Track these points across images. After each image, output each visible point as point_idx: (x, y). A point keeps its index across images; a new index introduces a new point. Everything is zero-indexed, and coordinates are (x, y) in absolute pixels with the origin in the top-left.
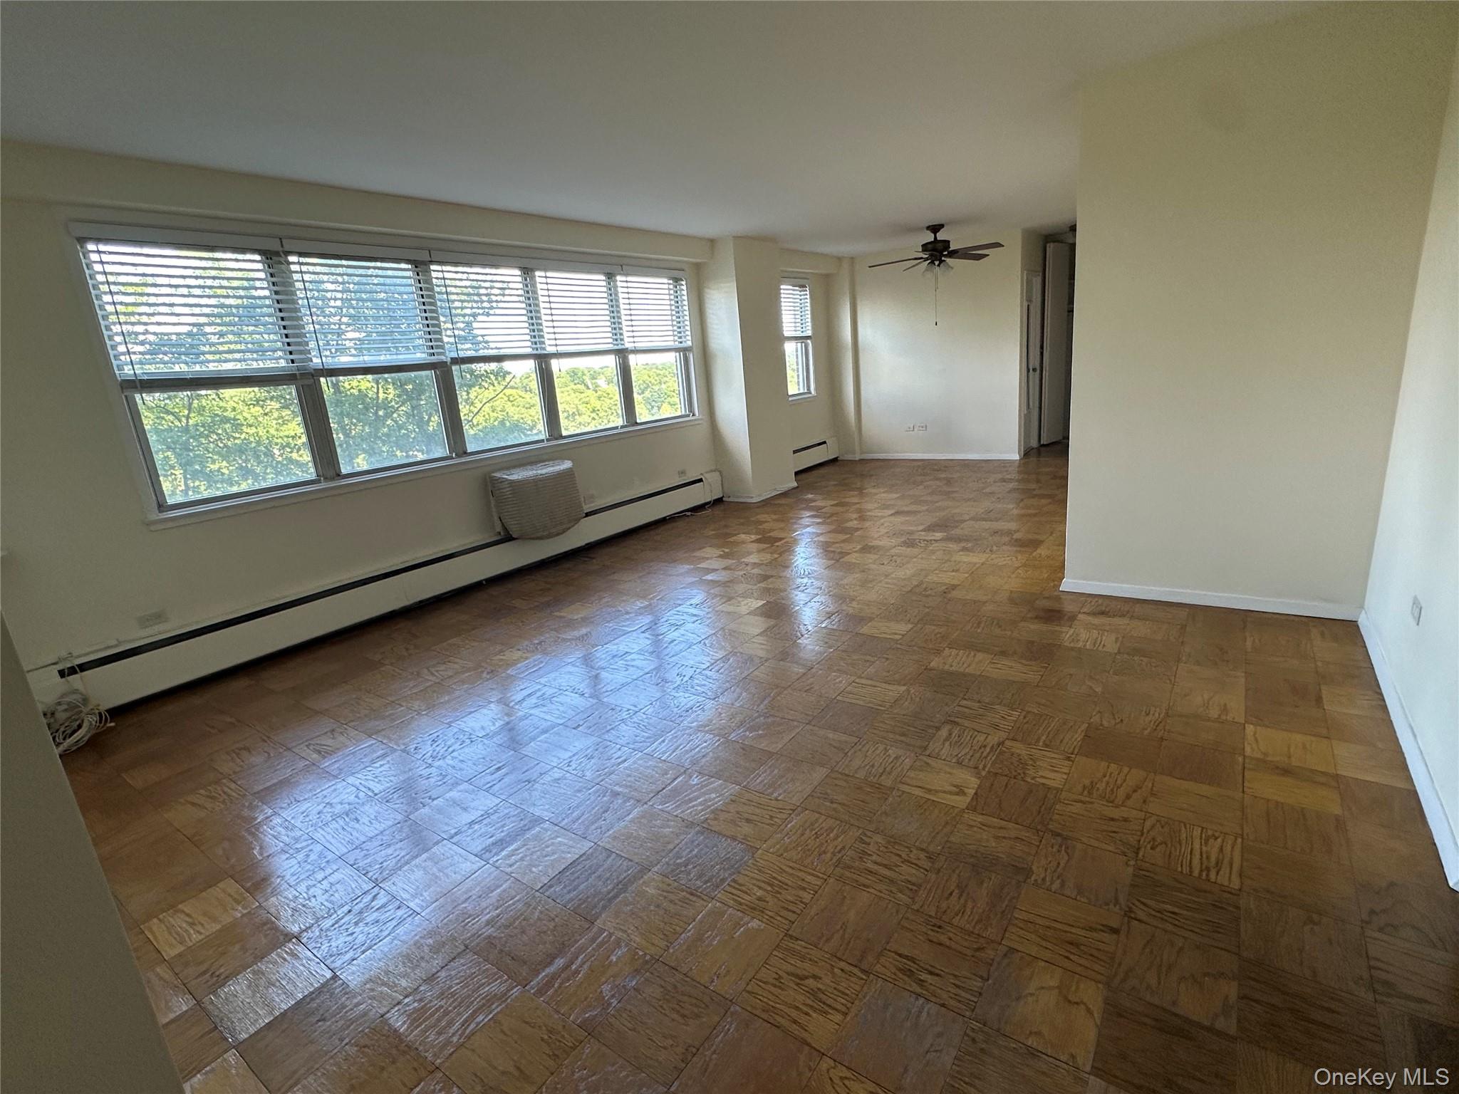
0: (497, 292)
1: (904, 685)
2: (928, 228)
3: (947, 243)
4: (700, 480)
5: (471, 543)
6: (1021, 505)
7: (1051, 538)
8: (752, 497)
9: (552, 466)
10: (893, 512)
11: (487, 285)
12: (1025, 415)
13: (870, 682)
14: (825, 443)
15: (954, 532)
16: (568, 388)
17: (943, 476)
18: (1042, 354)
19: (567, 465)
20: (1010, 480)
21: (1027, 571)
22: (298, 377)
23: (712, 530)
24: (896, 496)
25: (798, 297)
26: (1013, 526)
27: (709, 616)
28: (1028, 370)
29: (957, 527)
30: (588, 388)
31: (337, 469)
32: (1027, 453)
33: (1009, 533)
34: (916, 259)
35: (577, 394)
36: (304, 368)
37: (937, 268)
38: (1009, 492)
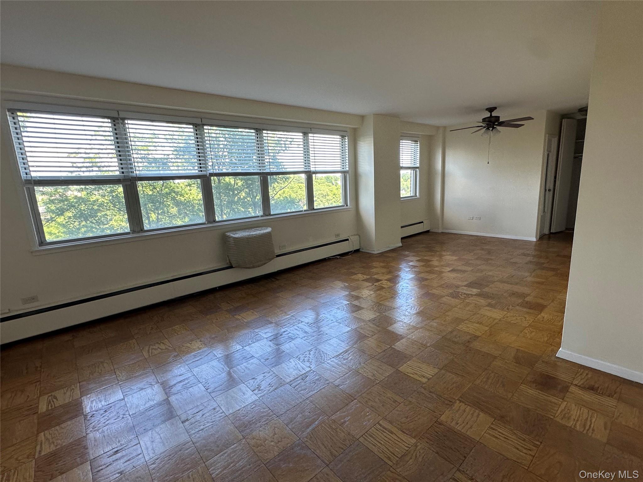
0: (289, 143)
1: (414, 438)
2: (487, 109)
3: (498, 118)
4: (348, 240)
5: (213, 267)
6: (533, 274)
7: (552, 304)
8: (374, 251)
9: (260, 231)
10: (451, 269)
11: (285, 139)
12: (541, 216)
13: (389, 426)
14: (422, 222)
15: (486, 290)
16: (325, 184)
17: (487, 247)
18: (555, 182)
19: (269, 230)
20: (528, 255)
21: (532, 332)
22: (122, 181)
23: (345, 270)
24: (454, 258)
25: (413, 146)
26: (526, 290)
27: (314, 334)
28: (545, 190)
29: (487, 286)
30: (333, 185)
31: (142, 227)
32: (542, 237)
33: (523, 296)
34: (478, 127)
35: (328, 187)
36: (128, 176)
37: (491, 132)
38: (526, 263)
